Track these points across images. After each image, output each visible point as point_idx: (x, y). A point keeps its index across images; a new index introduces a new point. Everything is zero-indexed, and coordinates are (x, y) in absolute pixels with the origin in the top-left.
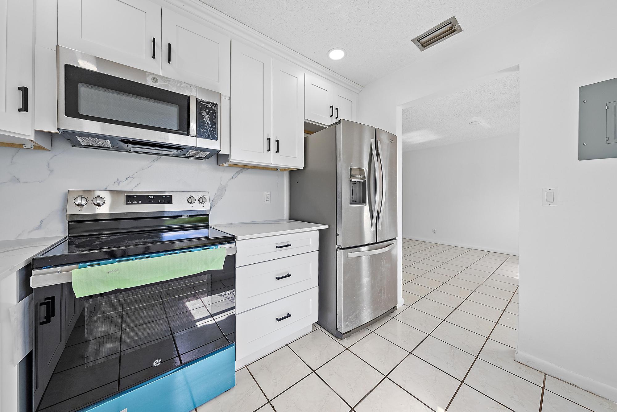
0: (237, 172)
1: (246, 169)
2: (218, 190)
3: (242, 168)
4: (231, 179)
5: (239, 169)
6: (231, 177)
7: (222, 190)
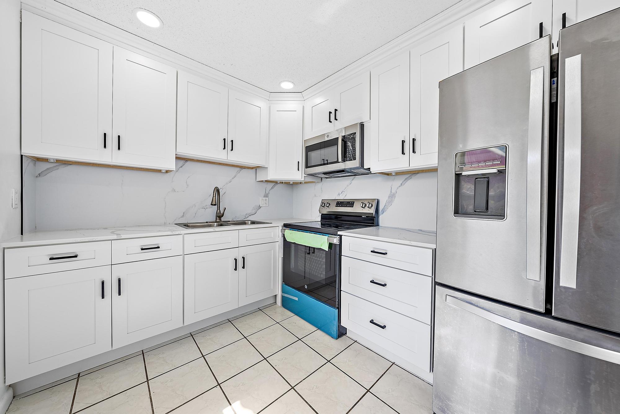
0: (406, 179)
1: (414, 175)
2: (389, 197)
3: (411, 174)
4: (400, 186)
5: (407, 176)
6: (400, 185)
7: (392, 196)
